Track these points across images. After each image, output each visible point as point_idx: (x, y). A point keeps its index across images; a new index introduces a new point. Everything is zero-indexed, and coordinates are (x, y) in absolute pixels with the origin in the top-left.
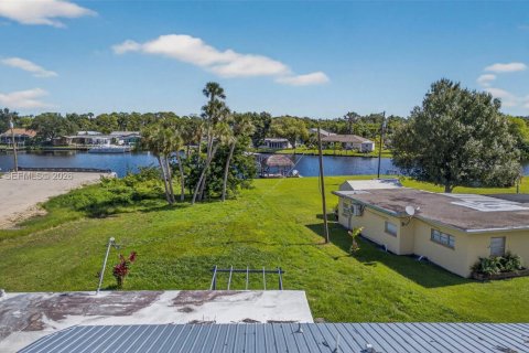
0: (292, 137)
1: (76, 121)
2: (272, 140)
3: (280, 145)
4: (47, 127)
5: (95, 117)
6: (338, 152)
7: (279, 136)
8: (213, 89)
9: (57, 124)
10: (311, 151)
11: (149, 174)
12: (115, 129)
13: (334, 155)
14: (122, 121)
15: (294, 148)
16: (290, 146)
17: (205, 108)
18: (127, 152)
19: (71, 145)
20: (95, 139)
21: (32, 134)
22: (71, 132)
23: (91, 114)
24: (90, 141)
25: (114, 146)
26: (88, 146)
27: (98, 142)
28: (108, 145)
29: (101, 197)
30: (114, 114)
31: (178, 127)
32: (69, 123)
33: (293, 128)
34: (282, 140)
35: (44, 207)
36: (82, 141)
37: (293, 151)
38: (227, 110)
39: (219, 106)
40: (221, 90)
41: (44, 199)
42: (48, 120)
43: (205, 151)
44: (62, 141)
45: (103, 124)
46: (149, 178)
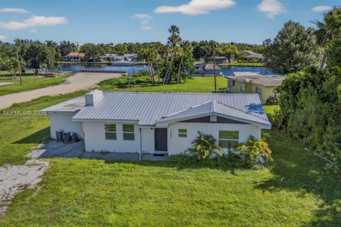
0: (228, 56)
1: (103, 48)
2: (216, 57)
3: (221, 61)
4: (90, 51)
5: (113, 46)
6: (255, 64)
7: (220, 55)
8: (174, 29)
9: (96, 49)
10: (239, 64)
11: (144, 74)
12: (126, 53)
13: (253, 66)
14: (130, 48)
15: (230, 62)
16: (227, 61)
17: (169, 38)
18: (133, 65)
19: (103, 61)
20: (115, 58)
21: (82, 55)
22: (102, 54)
23: (112, 44)
24: (113, 59)
25: (126, 62)
26: (112, 62)
27: (117, 60)
28: (123, 61)
29: (123, 81)
30: (125, 44)
31: (157, 47)
32: (101, 49)
33: (229, 50)
34: (222, 57)
35: (99, 84)
36: (108, 59)
37: (228, 64)
38: (180, 39)
39: (176, 37)
40: (178, 29)
41: (98, 82)
42: (90, 47)
43: (170, 60)
44: (98, 60)
45: (119, 49)
46: (144, 75)
